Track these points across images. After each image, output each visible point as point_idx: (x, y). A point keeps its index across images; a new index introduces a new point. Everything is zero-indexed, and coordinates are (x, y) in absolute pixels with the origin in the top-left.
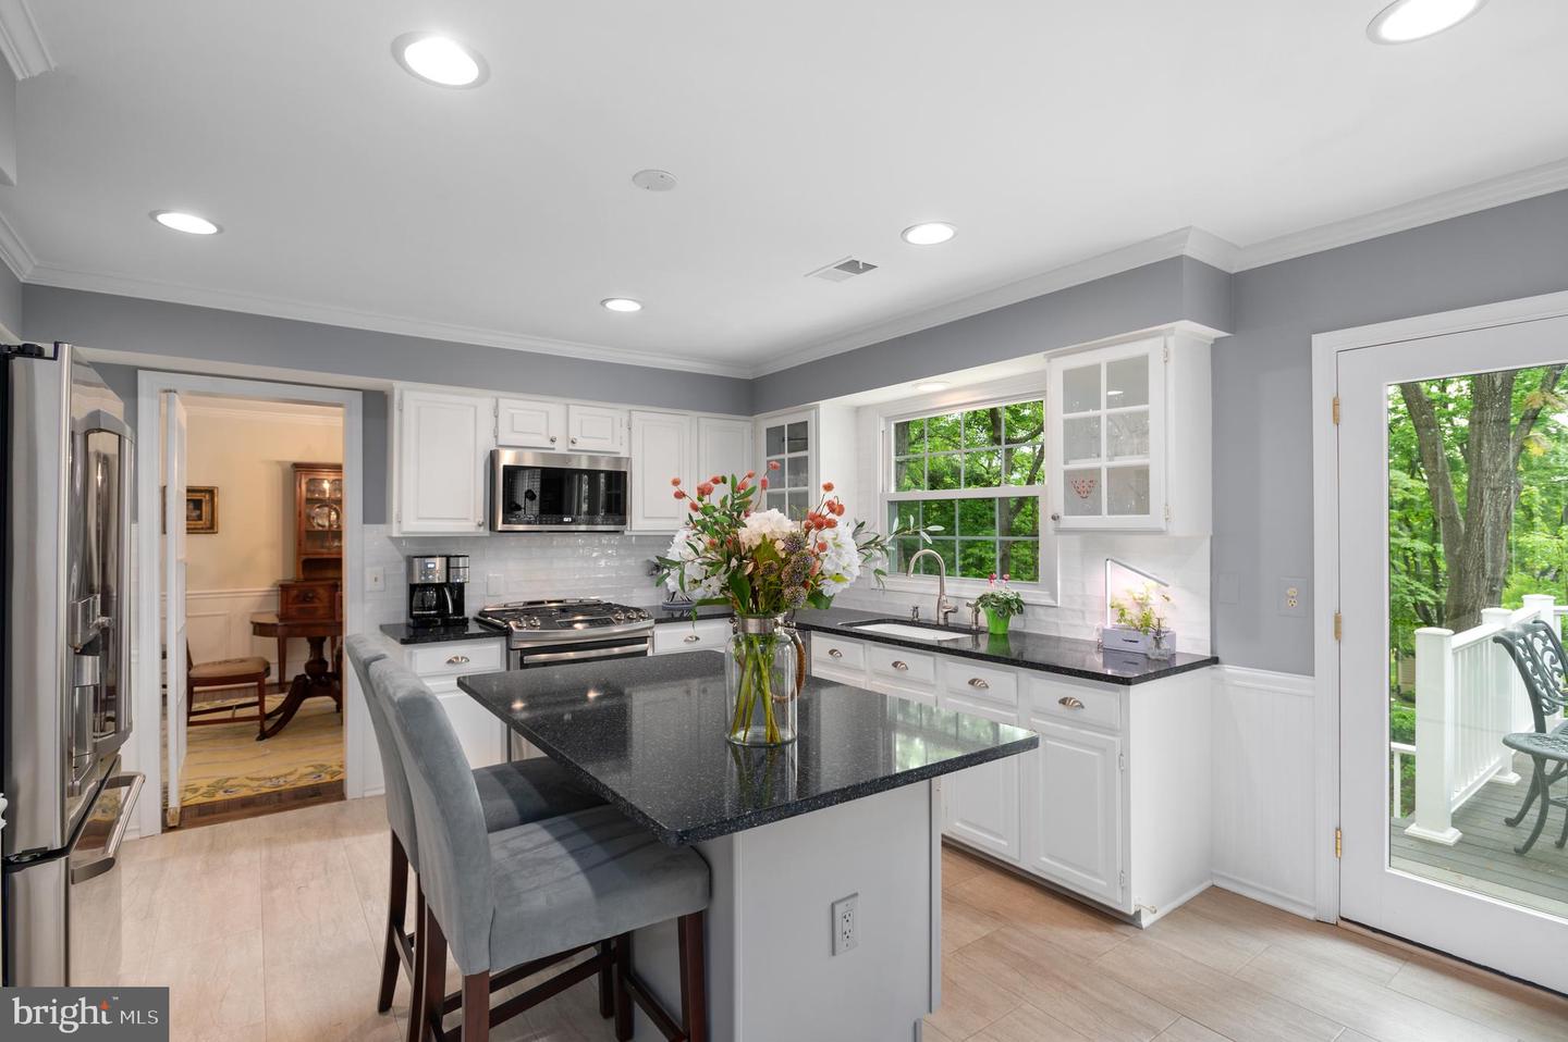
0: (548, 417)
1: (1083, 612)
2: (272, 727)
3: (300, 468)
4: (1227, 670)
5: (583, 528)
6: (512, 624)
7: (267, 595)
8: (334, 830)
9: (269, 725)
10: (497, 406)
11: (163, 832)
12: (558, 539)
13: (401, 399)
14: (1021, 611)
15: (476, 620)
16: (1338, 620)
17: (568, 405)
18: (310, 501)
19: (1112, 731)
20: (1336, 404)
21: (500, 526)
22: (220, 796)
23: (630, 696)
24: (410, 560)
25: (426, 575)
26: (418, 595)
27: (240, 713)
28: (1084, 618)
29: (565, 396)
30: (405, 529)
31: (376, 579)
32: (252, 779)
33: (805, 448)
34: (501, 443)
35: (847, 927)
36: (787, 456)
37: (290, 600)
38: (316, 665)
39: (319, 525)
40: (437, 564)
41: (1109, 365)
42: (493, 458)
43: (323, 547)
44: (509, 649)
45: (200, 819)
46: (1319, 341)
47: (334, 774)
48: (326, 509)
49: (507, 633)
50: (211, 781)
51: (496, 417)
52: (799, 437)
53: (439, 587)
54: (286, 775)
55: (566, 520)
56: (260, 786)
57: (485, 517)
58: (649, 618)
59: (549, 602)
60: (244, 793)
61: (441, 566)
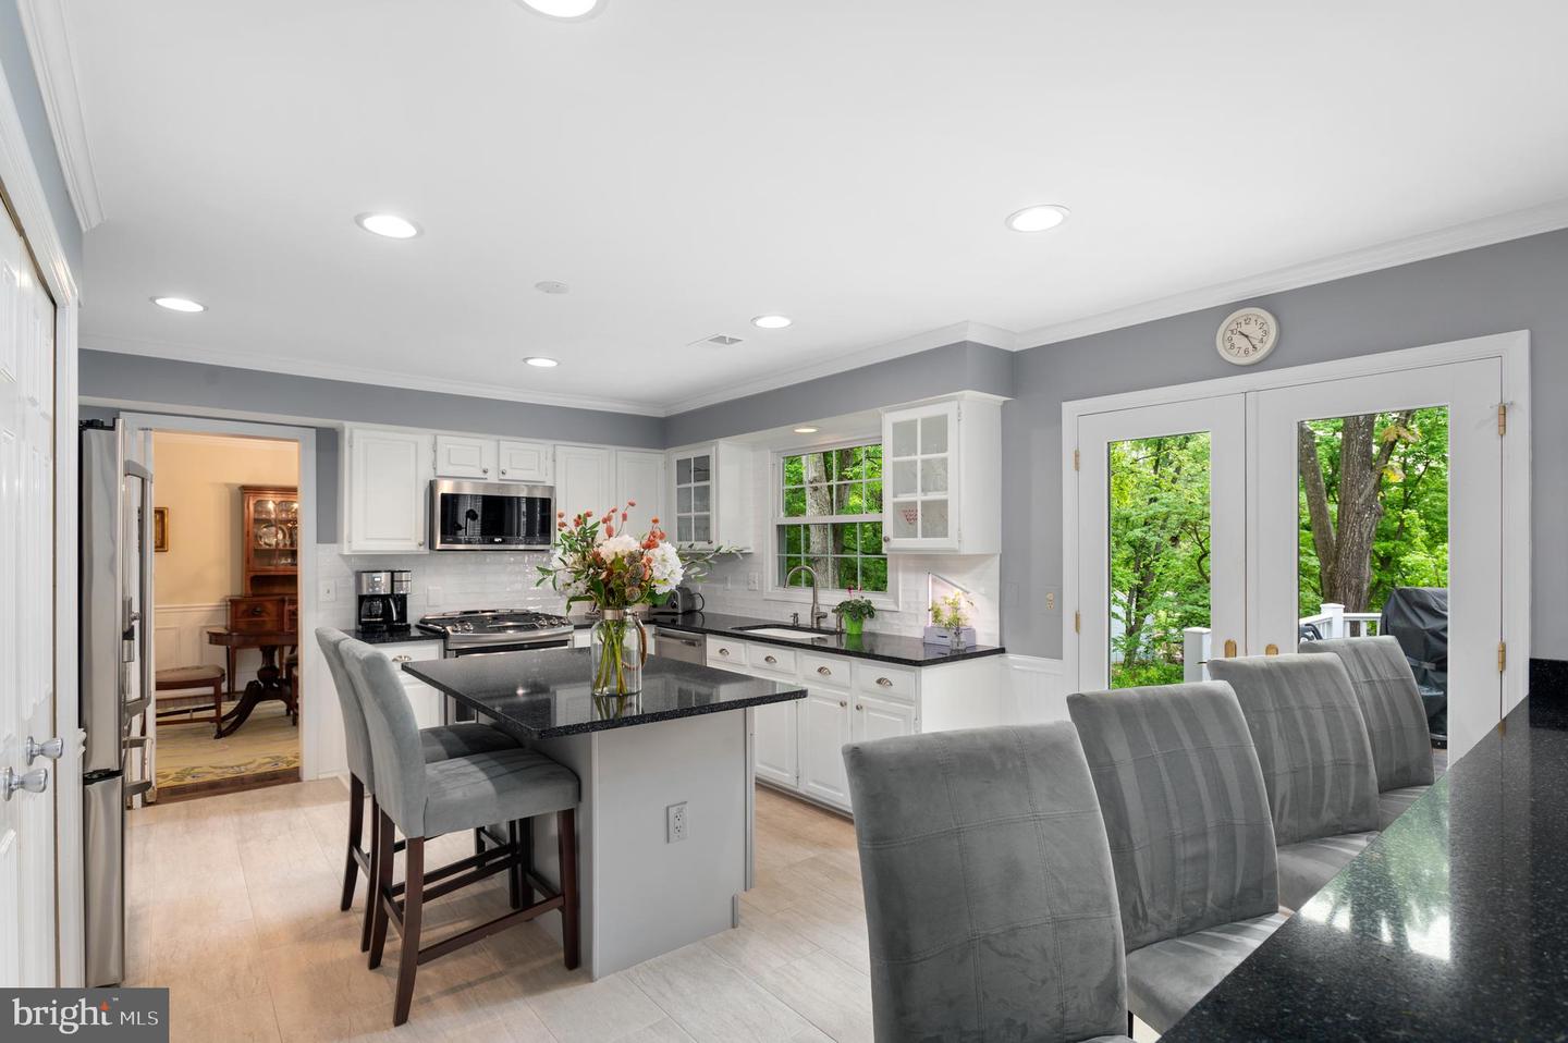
0: (481, 452)
1: (917, 615)
2: (227, 728)
3: (247, 490)
4: (1011, 657)
5: (521, 547)
6: (449, 628)
7: (217, 610)
8: (294, 802)
9: (224, 727)
10: (436, 443)
11: (143, 806)
12: (490, 557)
13: (351, 437)
14: (872, 616)
15: (418, 627)
16: (1077, 617)
17: (499, 441)
18: (257, 521)
19: (909, 701)
20: (1077, 456)
21: (439, 546)
22: (189, 780)
23: (555, 693)
24: (358, 575)
25: (373, 587)
26: (366, 604)
27: (197, 715)
28: (917, 621)
29: (495, 433)
30: (354, 548)
31: (328, 592)
32: (215, 768)
33: (707, 478)
34: (439, 474)
35: (678, 824)
36: (693, 485)
37: (239, 615)
38: (268, 673)
39: (266, 544)
40: (383, 578)
41: (923, 420)
42: (432, 486)
43: (270, 565)
44: (446, 650)
45: (174, 797)
46: (1066, 406)
47: (288, 763)
48: (273, 529)
49: (444, 636)
50: (178, 770)
51: (435, 451)
52: (702, 469)
53: (384, 598)
54: (246, 765)
55: (497, 540)
56: (223, 773)
57: (425, 538)
58: (570, 624)
59: (483, 612)
60: (209, 778)
61: (386, 579)
